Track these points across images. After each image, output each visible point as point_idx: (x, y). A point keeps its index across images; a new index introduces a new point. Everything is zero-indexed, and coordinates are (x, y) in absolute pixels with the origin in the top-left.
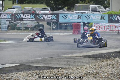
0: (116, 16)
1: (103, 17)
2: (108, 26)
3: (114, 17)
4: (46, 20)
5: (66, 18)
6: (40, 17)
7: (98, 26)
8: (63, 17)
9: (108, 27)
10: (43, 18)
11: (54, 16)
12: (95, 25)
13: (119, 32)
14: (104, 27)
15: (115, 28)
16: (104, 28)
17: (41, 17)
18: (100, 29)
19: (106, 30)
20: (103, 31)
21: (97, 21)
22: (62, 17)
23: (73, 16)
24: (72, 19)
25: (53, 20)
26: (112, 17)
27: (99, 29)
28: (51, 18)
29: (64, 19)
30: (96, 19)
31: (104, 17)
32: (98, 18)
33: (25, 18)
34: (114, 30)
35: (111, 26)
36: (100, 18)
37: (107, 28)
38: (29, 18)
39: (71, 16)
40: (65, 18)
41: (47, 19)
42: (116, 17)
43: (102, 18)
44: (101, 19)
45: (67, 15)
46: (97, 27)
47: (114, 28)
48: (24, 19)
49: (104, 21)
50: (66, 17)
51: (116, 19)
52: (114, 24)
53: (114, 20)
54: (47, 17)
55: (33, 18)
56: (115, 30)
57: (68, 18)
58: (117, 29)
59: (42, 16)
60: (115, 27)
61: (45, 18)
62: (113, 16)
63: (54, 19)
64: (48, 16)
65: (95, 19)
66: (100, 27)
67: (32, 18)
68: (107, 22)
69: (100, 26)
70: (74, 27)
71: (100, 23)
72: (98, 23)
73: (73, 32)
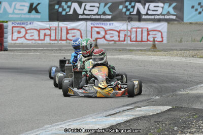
0: (69, 4)
1: (34, 6)
2: (50, 29)
3: (65, 7)
7: (23, 30)
9: (48, 32)
12: (13, 27)
13: (96, 46)
14: (39, 31)
15: (67, 33)
16: (39, 36)
18: (28, 36)
19: (44, 40)
20: (34, 42)
21: (19, 16)
26: (60, 6)
27: (24, 36)
30: (16, 11)
31: (38, 7)
32: (23, 10)
34: (64, 38)
35: (56, 29)
36: (27, 9)
37: (45, 35)
42: (69, 7)
43: (33, 8)
44: (30, 11)
46: (19, 32)
47: (64, 33)
49: (38, 16)
51: (71, 12)
53: (64, 13)
56: (67, 39)
60: (67, 30)
62: (63, 4)
65: (13, 13)
66: (26, 33)
68: (48, 20)
69: (26, 30)
71: (29, 23)
72: (22, 22)
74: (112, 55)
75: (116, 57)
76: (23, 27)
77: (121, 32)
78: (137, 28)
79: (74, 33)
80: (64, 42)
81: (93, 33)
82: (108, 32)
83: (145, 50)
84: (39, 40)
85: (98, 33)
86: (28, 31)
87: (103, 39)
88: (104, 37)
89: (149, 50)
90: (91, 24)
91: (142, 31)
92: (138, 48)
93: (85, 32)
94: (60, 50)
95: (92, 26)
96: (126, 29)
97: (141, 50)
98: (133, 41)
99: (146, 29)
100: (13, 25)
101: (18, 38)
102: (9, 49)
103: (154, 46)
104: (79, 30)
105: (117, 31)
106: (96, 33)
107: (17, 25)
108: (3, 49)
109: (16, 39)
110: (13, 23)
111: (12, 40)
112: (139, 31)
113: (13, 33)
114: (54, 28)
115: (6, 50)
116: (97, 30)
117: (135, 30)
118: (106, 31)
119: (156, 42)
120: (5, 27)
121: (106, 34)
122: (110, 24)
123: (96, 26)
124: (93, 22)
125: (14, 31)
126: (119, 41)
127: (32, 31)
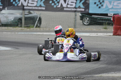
4: (65, 9)
5: (102, 6)
6: (55, 4)
8: (96, 5)
10: (59, 6)
11: (80, 2)
17: (57, 4)
22: (95, 3)
23: (114, 2)
24: (112, 8)
25: (78, 10)
28: (74, 6)
29: (98, 7)
33: (27, 6)
38: (35, 5)
39: (110, 2)
40: (100, 5)
41: (67, 7)
45: (103, 2)
48: (25, 8)
50: (101, 3)
54: (68, 4)
55: (43, 5)
57: (104, 6)
59: (58, 2)
61: (65, 5)
63: (79, 7)
64: (70, 3)
67: (41, 6)
70: (115, 22)
73: (113, 32)
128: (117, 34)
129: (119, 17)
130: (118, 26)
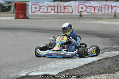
2: (54, 6)
7: (38, 7)
9: (53, 8)
12: (32, 5)
13: (81, 16)
14: (48, 7)
15: (64, 9)
16: (48, 10)
18: (41, 10)
19: (51, 12)
20: (44, 13)
27: (39, 10)
35: (57, 6)
37: (51, 9)
46: (36, 8)
47: (62, 9)
52: (63, 2)
56: (64, 12)
58: (68, 10)
60: (64, 7)
66: (40, 8)
68: (52, 1)
69: (40, 7)
70: (17, 8)
71: (41, 2)
72: (37, 2)
73: (15, 16)
74: (90, 21)
75: (93, 22)
76: (38, 5)
77: (96, 8)
78: (105, 5)
79: (68, 8)
80: (62, 14)
81: (79, 8)
82: (88, 8)
83: (110, 18)
84: (48, 12)
85: (82, 8)
86: (41, 7)
87: (85, 12)
88: (86, 11)
89: (112, 18)
90: (78, 3)
91: (108, 7)
92: (106, 17)
93: (74, 8)
94: (60, 18)
95: (79, 4)
96: (98, 6)
97: (107, 18)
98: (103, 13)
99: (111, 6)
100: (32, 4)
101: (35, 11)
102: (29, 17)
103: (115, 16)
104: (71, 6)
105: (93, 7)
106: (81, 8)
107: (34, 4)
108: (26, 18)
109: (34, 12)
110: (32, 3)
111: (32, 12)
112: (106, 7)
113: (32, 8)
114: (56, 6)
115: (28, 18)
116: (82, 6)
117: (104, 6)
118: (87, 7)
119: (116, 14)
120: (27, 5)
121: (87, 9)
122: (89, 3)
123: (81, 4)
124: (79, 2)
125: (32, 7)
126: (95, 13)
127: (43, 7)
128: (19, 17)
129: (20, 4)
130: (20, 11)
